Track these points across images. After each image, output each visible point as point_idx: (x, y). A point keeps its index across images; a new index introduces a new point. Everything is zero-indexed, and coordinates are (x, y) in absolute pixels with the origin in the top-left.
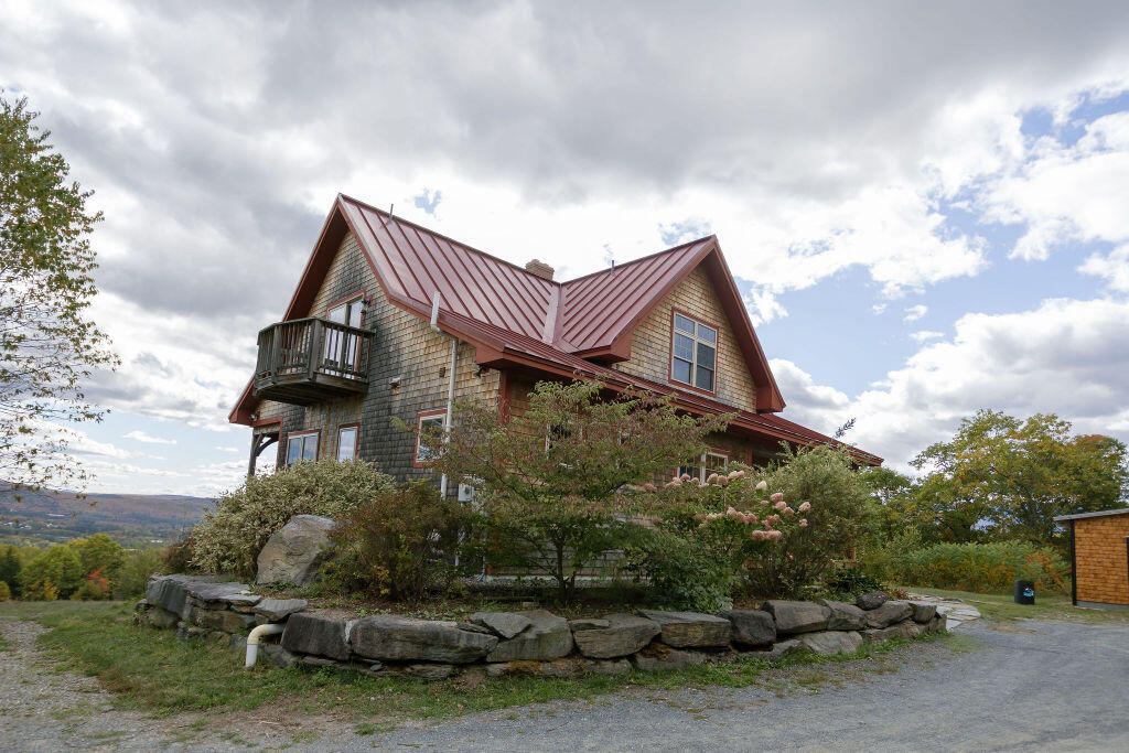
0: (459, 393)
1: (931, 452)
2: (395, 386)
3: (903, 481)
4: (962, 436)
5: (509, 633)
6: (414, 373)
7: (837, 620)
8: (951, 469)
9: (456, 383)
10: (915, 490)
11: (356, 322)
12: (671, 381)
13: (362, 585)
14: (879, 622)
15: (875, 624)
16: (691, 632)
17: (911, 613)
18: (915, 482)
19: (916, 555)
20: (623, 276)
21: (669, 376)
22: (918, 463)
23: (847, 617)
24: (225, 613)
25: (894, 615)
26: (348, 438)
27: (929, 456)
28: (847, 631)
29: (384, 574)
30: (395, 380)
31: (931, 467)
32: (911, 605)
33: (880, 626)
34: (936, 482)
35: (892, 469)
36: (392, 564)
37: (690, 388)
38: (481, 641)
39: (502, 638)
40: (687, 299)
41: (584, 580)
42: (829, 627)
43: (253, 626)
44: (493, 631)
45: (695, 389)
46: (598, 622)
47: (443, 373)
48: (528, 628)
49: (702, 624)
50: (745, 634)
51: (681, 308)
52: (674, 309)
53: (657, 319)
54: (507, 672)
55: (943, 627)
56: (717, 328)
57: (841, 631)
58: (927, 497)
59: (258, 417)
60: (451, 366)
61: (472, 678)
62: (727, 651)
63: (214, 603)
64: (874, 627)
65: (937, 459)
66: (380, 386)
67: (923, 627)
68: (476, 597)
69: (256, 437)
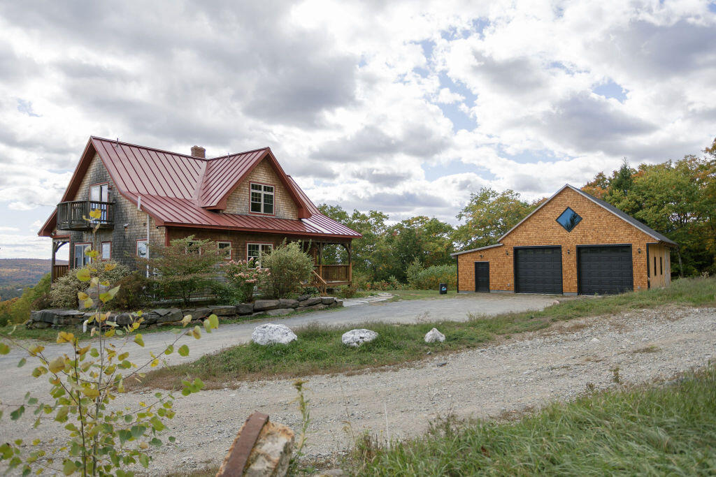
0: (152, 233)
2: (126, 227)
5: (163, 314)
6: (133, 223)
7: (283, 305)
9: (150, 229)
11: (105, 199)
12: (250, 213)
13: (118, 306)
14: (304, 305)
15: (302, 306)
16: (222, 311)
17: (320, 301)
20: (235, 159)
21: (249, 211)
23: (288, 304)
24: (72, 319)
25: (311, 302)
26: (106, 248)
28: (287, 308)
29: (125, 302)
30: (126, 225)
32: (320, 298)
36: (128, 298)
37: (261, 214)
38: (154, 317)
39: (161, 316)
40: (257, 176)
41: (192, 299)
42: (279, 307)
43: (84, 321)
44: (158, 314)
45: (263, 215)
46: (191, 310)
47: (145, 224)
48: (169, 313)
49: (225, 308)
50: (241, 311)
51: (254, 180)
52: (250, 182)
53: (241, 188)
54: (163, 325)
55: (341, 305)
56: (275, 186)
57: (284, 308)
59: (55, 233)
60: (148, 222)
61: (153, 327)
62: (235, 316)
63: (68, 316)
66: (119, 226)
67: (326, 306)
68: (155, 306)
69: (54, 243)
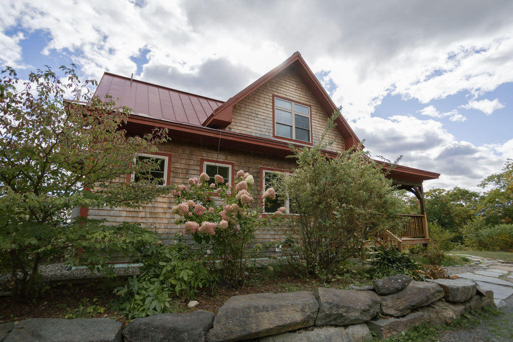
1: (491, 179)
3: (475, 195)
4: (508, 168)
7: (328, 316)
8: (504, 186)
10: (483, 198)
12: (274, 136)
14: (396, 310)
15: (392, 312)
17: (442, 295)
18: (482, 194)
19: (485, 232)
21: (274, 133)
22: (483, 185)
23: (341, 311)
25: (417, 300)
27: (489, 181)
28: (346, 326)
31: (491, 187)
32: (441, 286)
33: (399, 314)
34: (496, 194)
35: (466, 189)
37: (292, 140)
40: (284, 90)
42: (318, 322)
45: (295, 141)
51: (280, 95)
52: (274, 96)
53: (260, 101)
55: (491, 304)
56: (310, 106)
57: (336, 326)
58: (490, 201)
64: (391, 316)
65: (494, 182)
67: (461, 308)
